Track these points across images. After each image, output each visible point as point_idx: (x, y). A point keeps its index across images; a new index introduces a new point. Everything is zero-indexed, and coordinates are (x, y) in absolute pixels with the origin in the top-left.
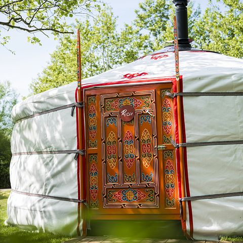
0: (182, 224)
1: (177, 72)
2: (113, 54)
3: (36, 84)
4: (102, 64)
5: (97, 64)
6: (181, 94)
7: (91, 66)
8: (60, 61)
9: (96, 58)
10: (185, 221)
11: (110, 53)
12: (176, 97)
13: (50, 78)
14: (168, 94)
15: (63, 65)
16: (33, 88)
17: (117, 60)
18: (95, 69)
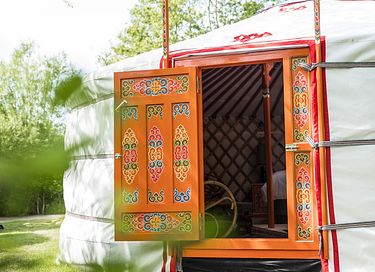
0: (323, 266)
1: (318, 30)
2: (224, 8)
3: (107, 56)
4: (207, 24)
5: (199, 23)
6: (323, 65)
7: (191, 27)
8: (142, 19)
9: (197, 14)
10: (327, 261)
11: (219, 6)
12: (315, 69)
13: (128, 46)
14: (302, 64)
15: (147, 25)
16: (102, 61)
17: (230, 17)
18: (197, 31)
